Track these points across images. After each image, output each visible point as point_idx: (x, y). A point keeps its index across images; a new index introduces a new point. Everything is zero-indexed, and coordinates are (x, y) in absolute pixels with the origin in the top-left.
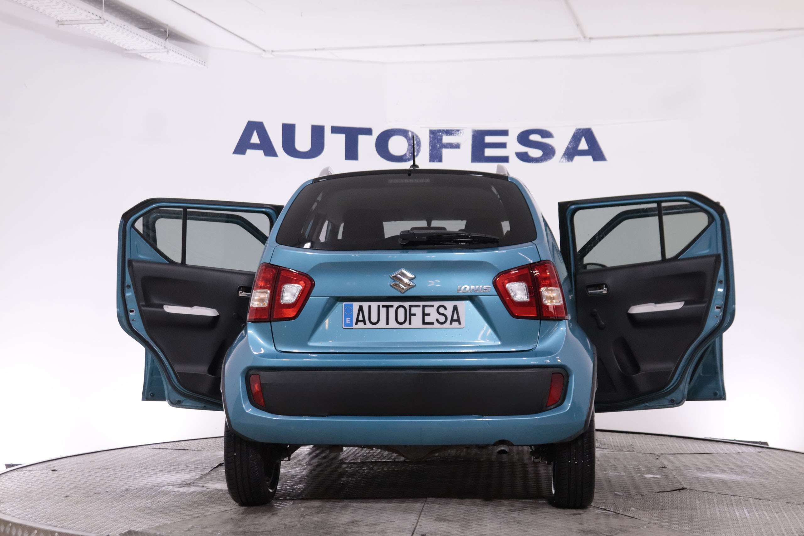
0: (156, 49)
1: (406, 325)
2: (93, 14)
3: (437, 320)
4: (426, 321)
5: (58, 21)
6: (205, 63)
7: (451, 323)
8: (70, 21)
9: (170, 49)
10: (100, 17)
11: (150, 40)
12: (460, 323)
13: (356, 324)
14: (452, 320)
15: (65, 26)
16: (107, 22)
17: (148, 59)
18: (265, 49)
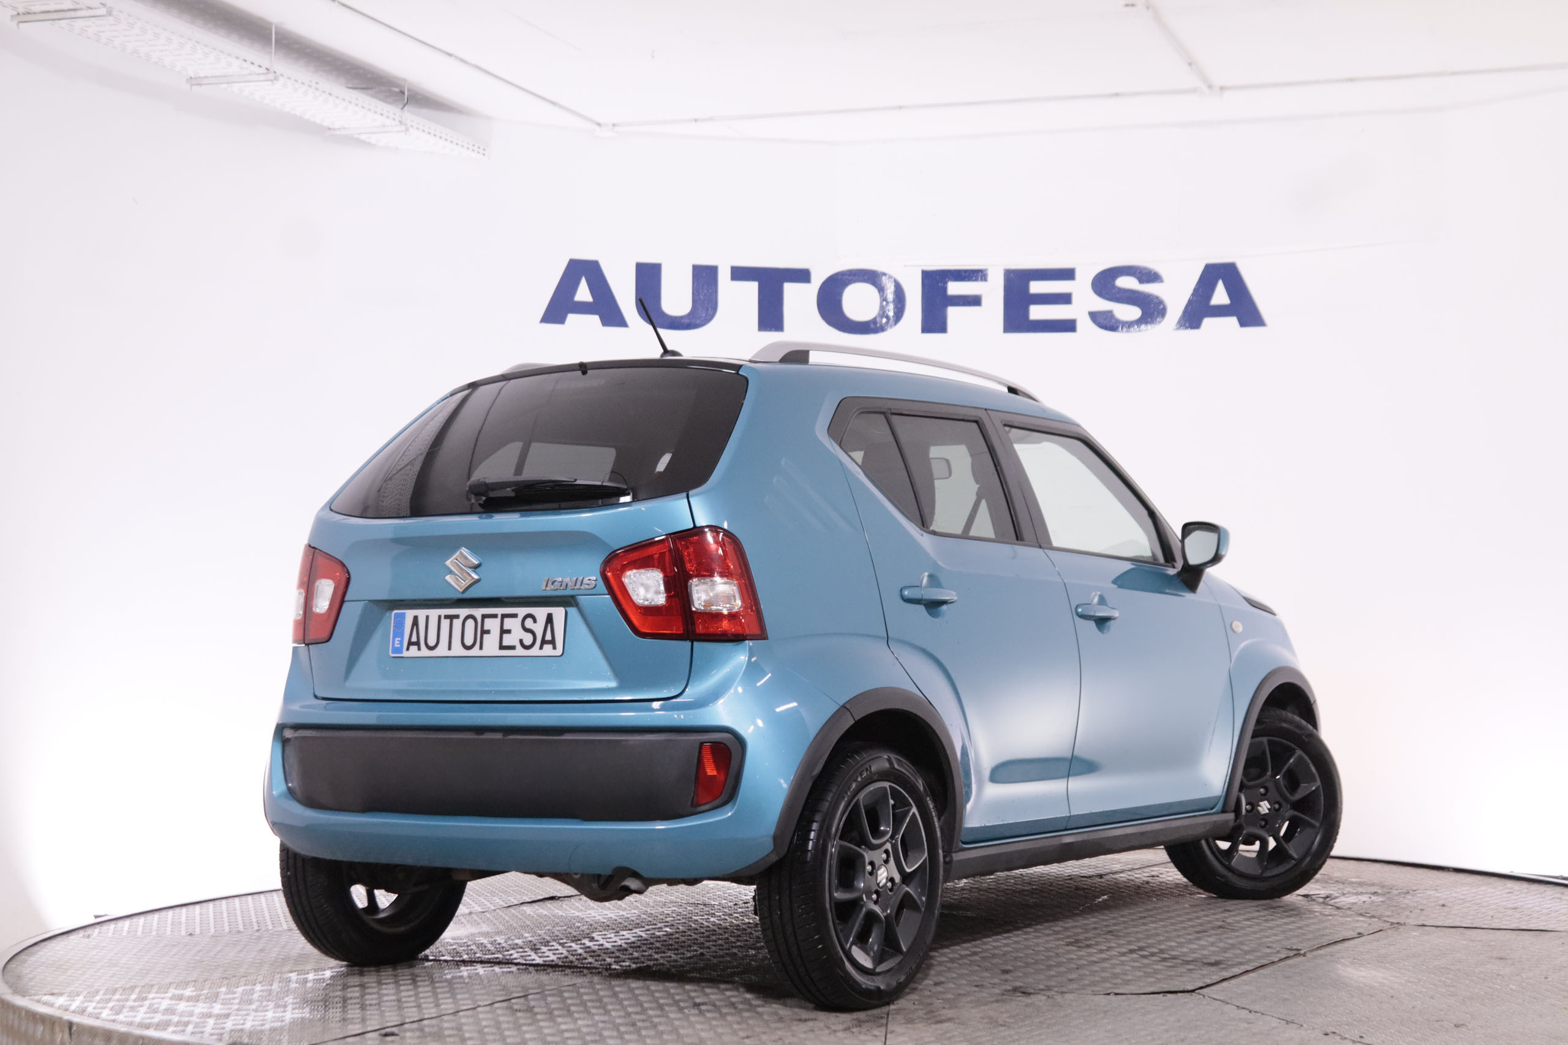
0: (384, 126)
1: (475, 651)
2: (252, 63)
3: (521, 641)
4: (505, 643)
5: (191, 78)
6: (484, 150)
7: (541, 648)
8: (212, 77)
9: (412, 126)
10: (267, 69)
11: (369, 110)
12: (554, 648)
13: (408, 649)
14: (544, 642)
15: (203, 87)
16: (281, 78)
17: (375, 145)
18: (600, 121)
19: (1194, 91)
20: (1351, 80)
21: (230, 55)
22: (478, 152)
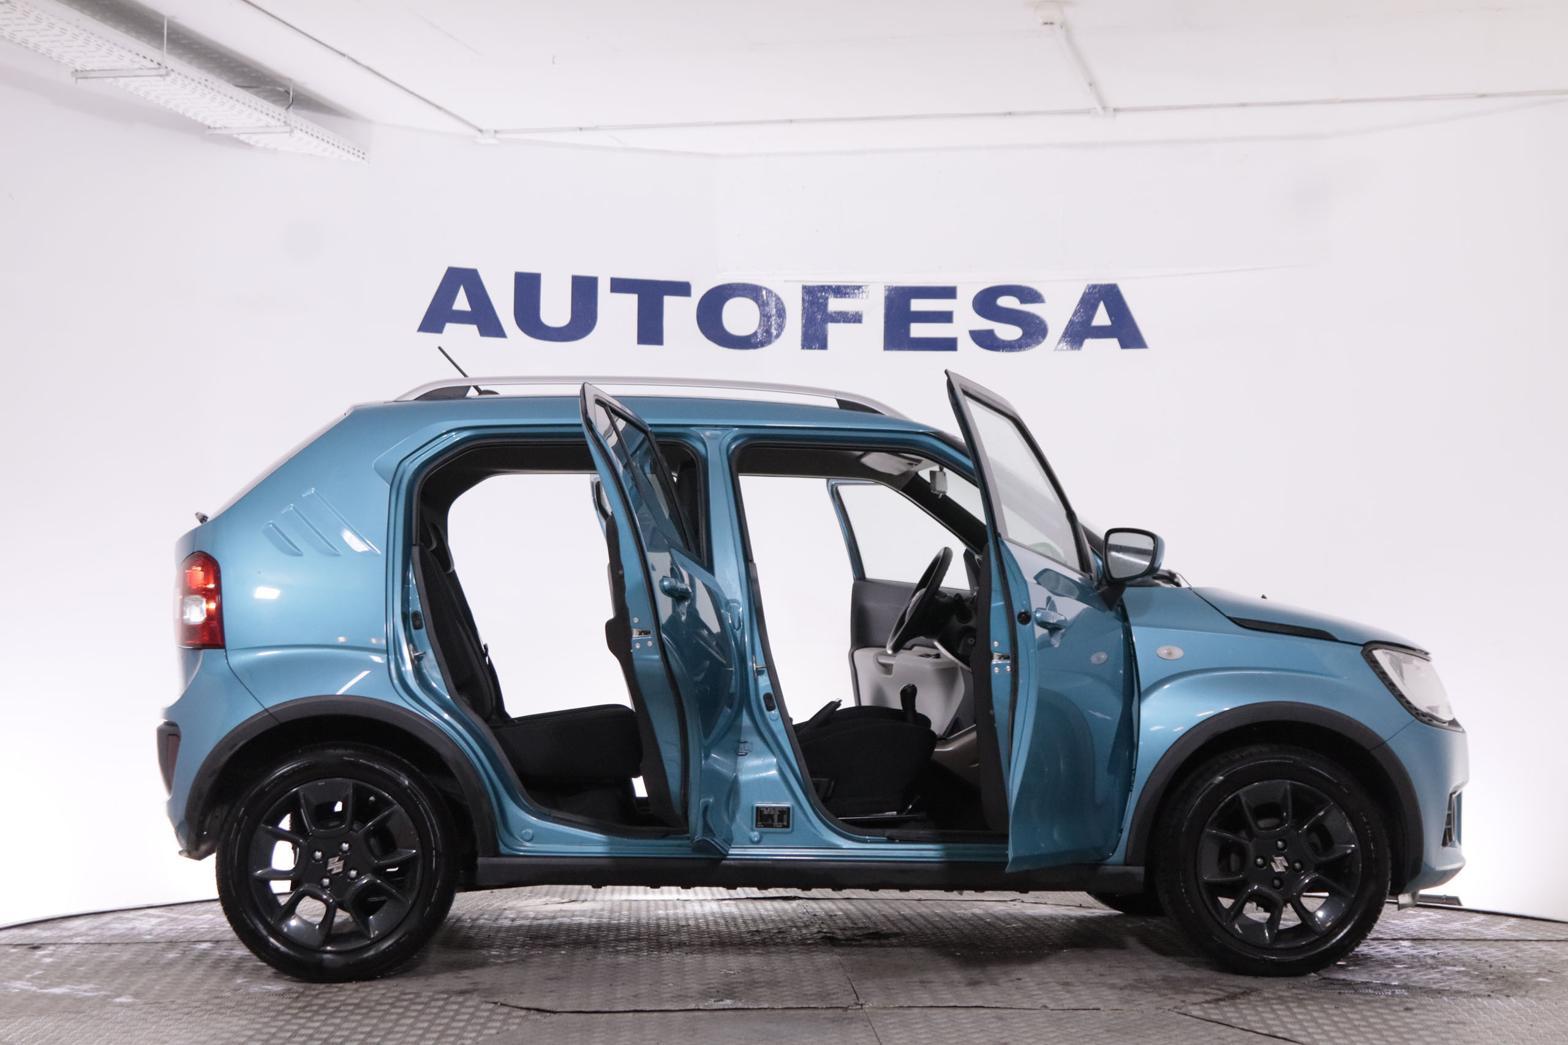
0: (268, 126)
2: (144, 57)
5: (77, 71)
6: (364, 154)
8: (99, 70)
9: (296, 128)
10: (159, 64)
11: (256, 109)
15: (89, 80)
16: (172, 73)
17: (253, 146)
18: (481, 127)
19: (1088, 112)
20: (1244, 105)
21: (123, 48)
22: (358, 156)
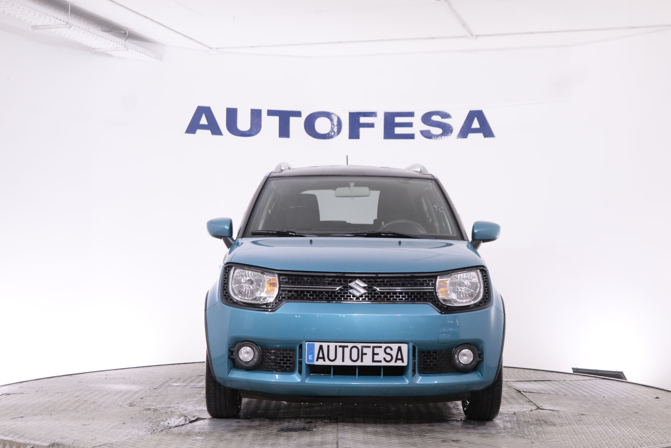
0: (118, 48)
2: (60, 20)
5: (33, 26)
8: (43, 26)
9: (130, 48)
10: (67, 22)
11: (111, 41)
15: (39, 30)
16: (73, 26)
17: (113, 56)
18: (211, 47)
19: (465, 37)
20: (532, 33)
21: (50, 16)
22: (159, 60)
